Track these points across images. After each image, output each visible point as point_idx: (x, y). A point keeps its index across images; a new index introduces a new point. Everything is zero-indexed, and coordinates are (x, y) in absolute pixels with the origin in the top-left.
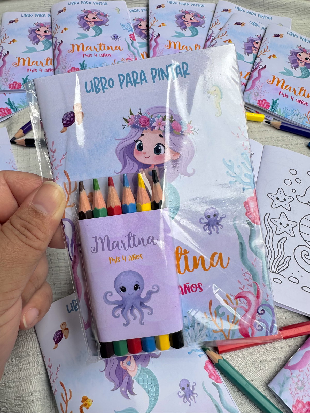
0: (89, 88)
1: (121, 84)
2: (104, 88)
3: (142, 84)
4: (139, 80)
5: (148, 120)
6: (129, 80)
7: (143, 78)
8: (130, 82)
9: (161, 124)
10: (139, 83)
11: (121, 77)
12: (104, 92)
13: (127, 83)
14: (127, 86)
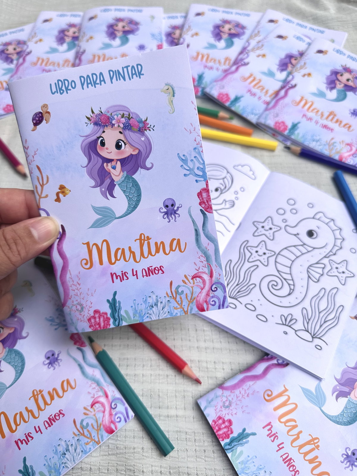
0: (54, 90)
1: (83, 85)
2: (67, 89)
3: (101, 85)
4: (98, 81)
5: (108, 118)
6: (89, 82)
7: (102, 79)
8: (91, 83)
9: (120, 122)
10: (98, 84)
11: (82, 79)
12: (67, 93)
13: (88, 84)
14: (88, 87)
